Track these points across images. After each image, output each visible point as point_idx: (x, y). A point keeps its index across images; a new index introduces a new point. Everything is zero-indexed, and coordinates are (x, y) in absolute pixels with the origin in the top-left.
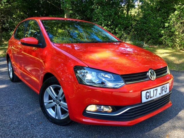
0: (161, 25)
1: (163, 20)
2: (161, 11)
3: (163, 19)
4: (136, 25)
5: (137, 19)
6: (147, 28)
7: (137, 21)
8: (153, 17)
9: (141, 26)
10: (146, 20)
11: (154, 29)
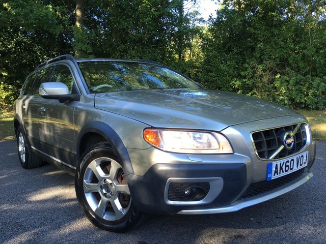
0: (234, 72)
1: (237, 66)
2: (232, 51)
3: (237, 63)
4: (196, 74)
5: (197, 64)
6: (214, 78)
7: (198, 68)
8: (221, 61)
9: (204, 76)
10: (211, 66)
11: (224, 80)
